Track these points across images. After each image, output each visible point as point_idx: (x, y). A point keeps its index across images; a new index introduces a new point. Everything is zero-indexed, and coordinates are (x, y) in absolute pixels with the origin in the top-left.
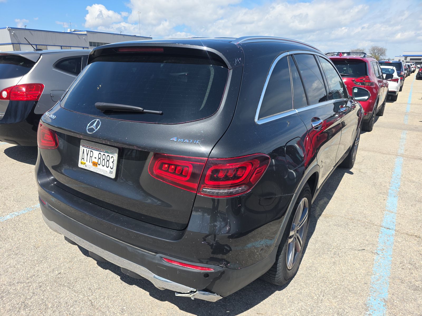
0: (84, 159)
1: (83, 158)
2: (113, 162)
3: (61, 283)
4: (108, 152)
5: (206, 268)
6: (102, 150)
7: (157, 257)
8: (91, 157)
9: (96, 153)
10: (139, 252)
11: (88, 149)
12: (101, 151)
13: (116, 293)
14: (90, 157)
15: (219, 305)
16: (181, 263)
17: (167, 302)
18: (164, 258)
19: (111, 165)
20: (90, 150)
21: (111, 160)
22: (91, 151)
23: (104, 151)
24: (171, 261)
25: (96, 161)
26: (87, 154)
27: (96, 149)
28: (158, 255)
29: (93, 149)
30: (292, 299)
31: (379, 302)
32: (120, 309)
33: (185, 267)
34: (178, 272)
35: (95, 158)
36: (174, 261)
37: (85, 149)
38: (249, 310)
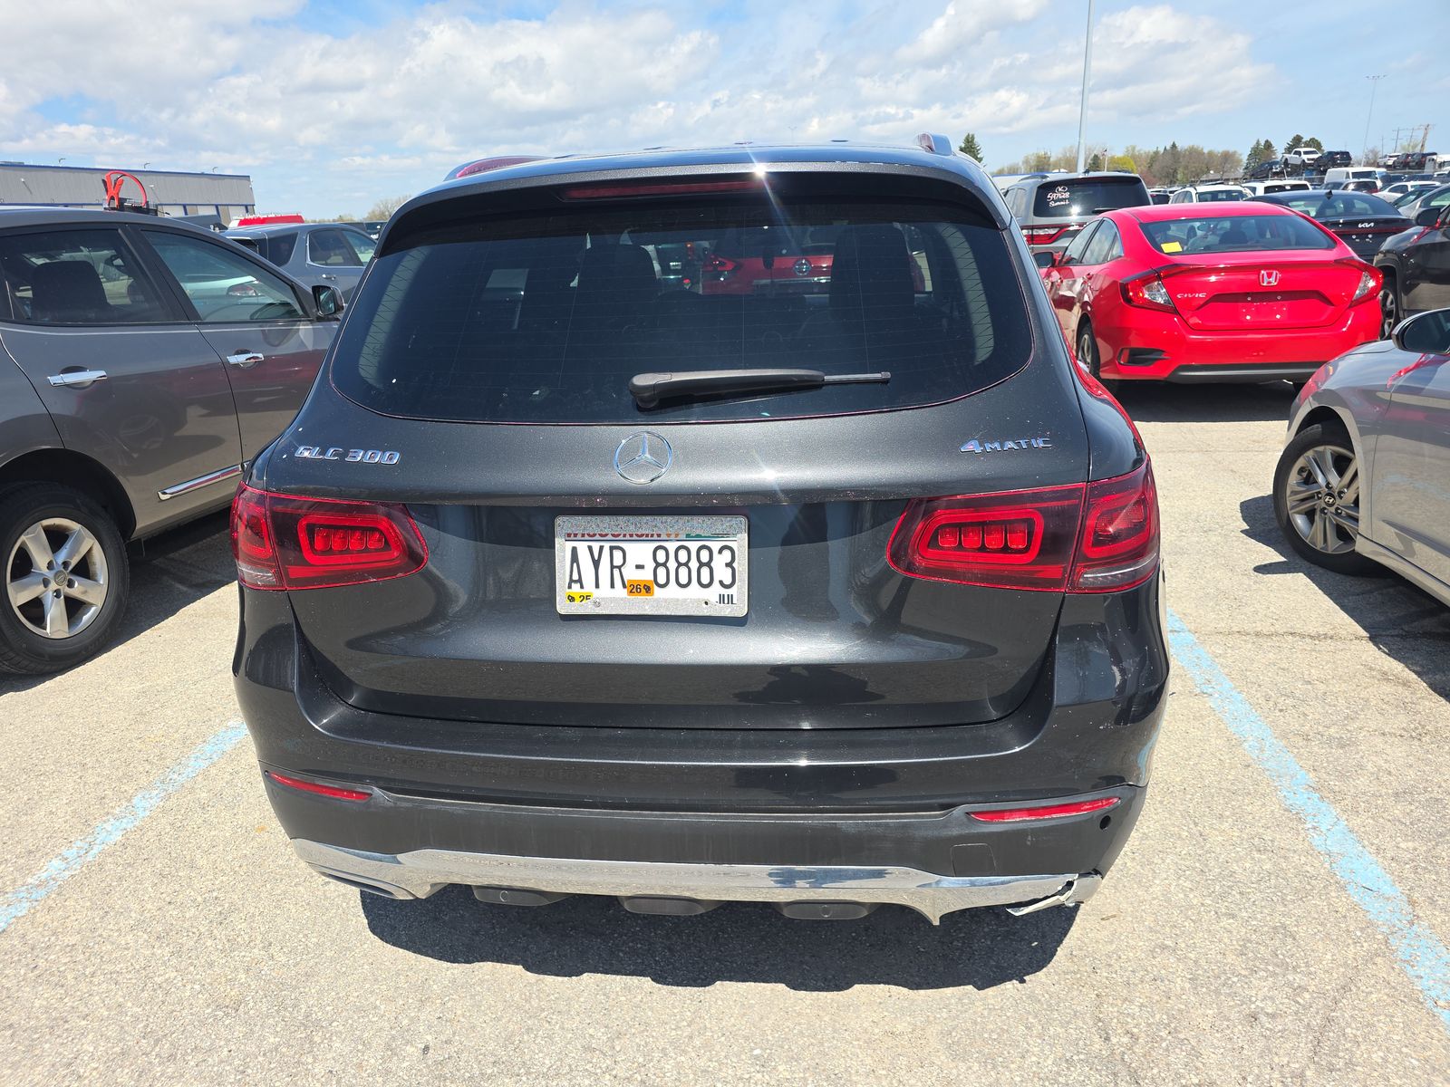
0: (580, 581)
1: (575, 577)
2: (729, 565)
3: (468, 1075)
4: (700, 536)
5: (1102, 800)
6: (669, 535)
7: (958, 821)
8: (619, 567)
9: (640, 552)
10: (887, 825)
11: (596, 546)
12: (663, 537)
13: (689, 1026)
14: (613, 567)
15: (999, 938)
16: (1030, 811)
17: (857, 987)
18: (974, 813)
19: (723, 574)
20: (607, 546)
21: (720, 561)
22: (612, 549)
23: (677, 535)
24: (1000, 814)
25: (647, 575)
26: (596, 564)
27: (635, 538)
28: (958, 812)
29: (621, 538)
30: (1143, 856)
31: (1306, 796)
32: (750, 1062)
33: (1047, 817)
34: (1030, 838)
35: (639, 567)
36: (1011, 811)
37: (582, 548)
38: (1077, 918)
